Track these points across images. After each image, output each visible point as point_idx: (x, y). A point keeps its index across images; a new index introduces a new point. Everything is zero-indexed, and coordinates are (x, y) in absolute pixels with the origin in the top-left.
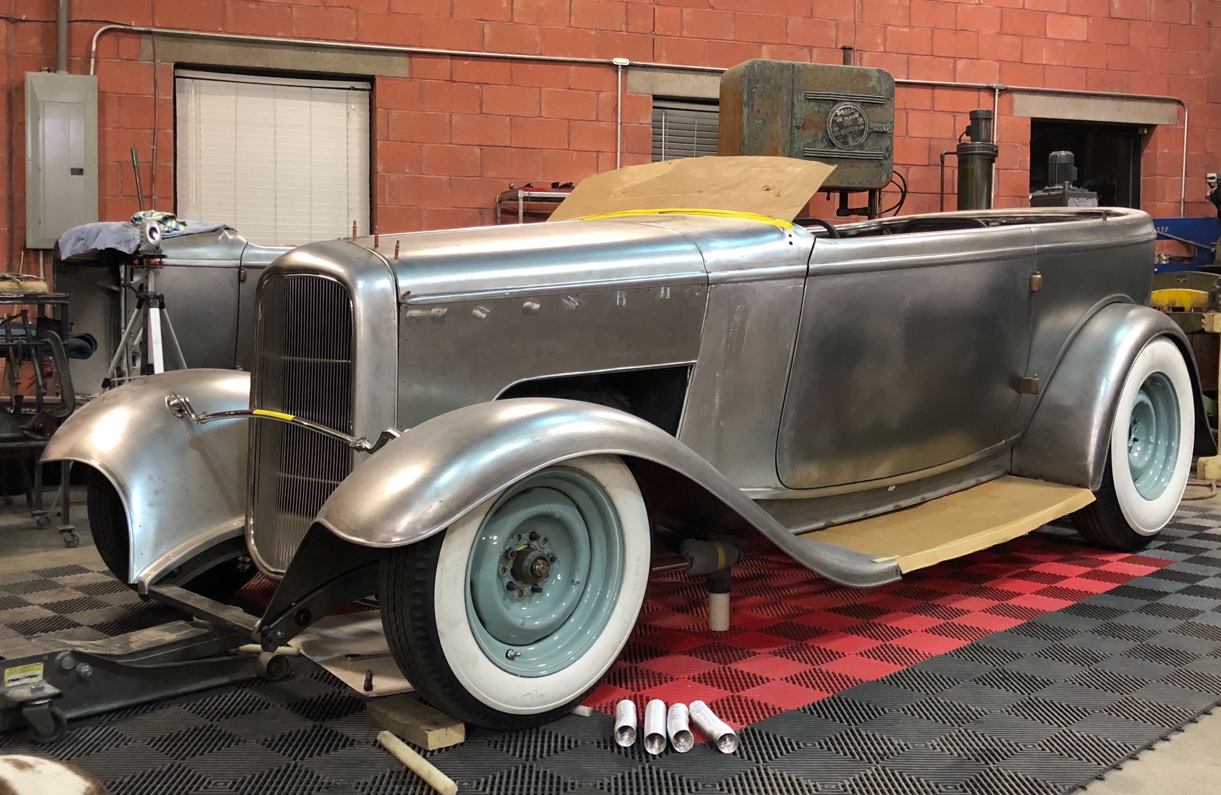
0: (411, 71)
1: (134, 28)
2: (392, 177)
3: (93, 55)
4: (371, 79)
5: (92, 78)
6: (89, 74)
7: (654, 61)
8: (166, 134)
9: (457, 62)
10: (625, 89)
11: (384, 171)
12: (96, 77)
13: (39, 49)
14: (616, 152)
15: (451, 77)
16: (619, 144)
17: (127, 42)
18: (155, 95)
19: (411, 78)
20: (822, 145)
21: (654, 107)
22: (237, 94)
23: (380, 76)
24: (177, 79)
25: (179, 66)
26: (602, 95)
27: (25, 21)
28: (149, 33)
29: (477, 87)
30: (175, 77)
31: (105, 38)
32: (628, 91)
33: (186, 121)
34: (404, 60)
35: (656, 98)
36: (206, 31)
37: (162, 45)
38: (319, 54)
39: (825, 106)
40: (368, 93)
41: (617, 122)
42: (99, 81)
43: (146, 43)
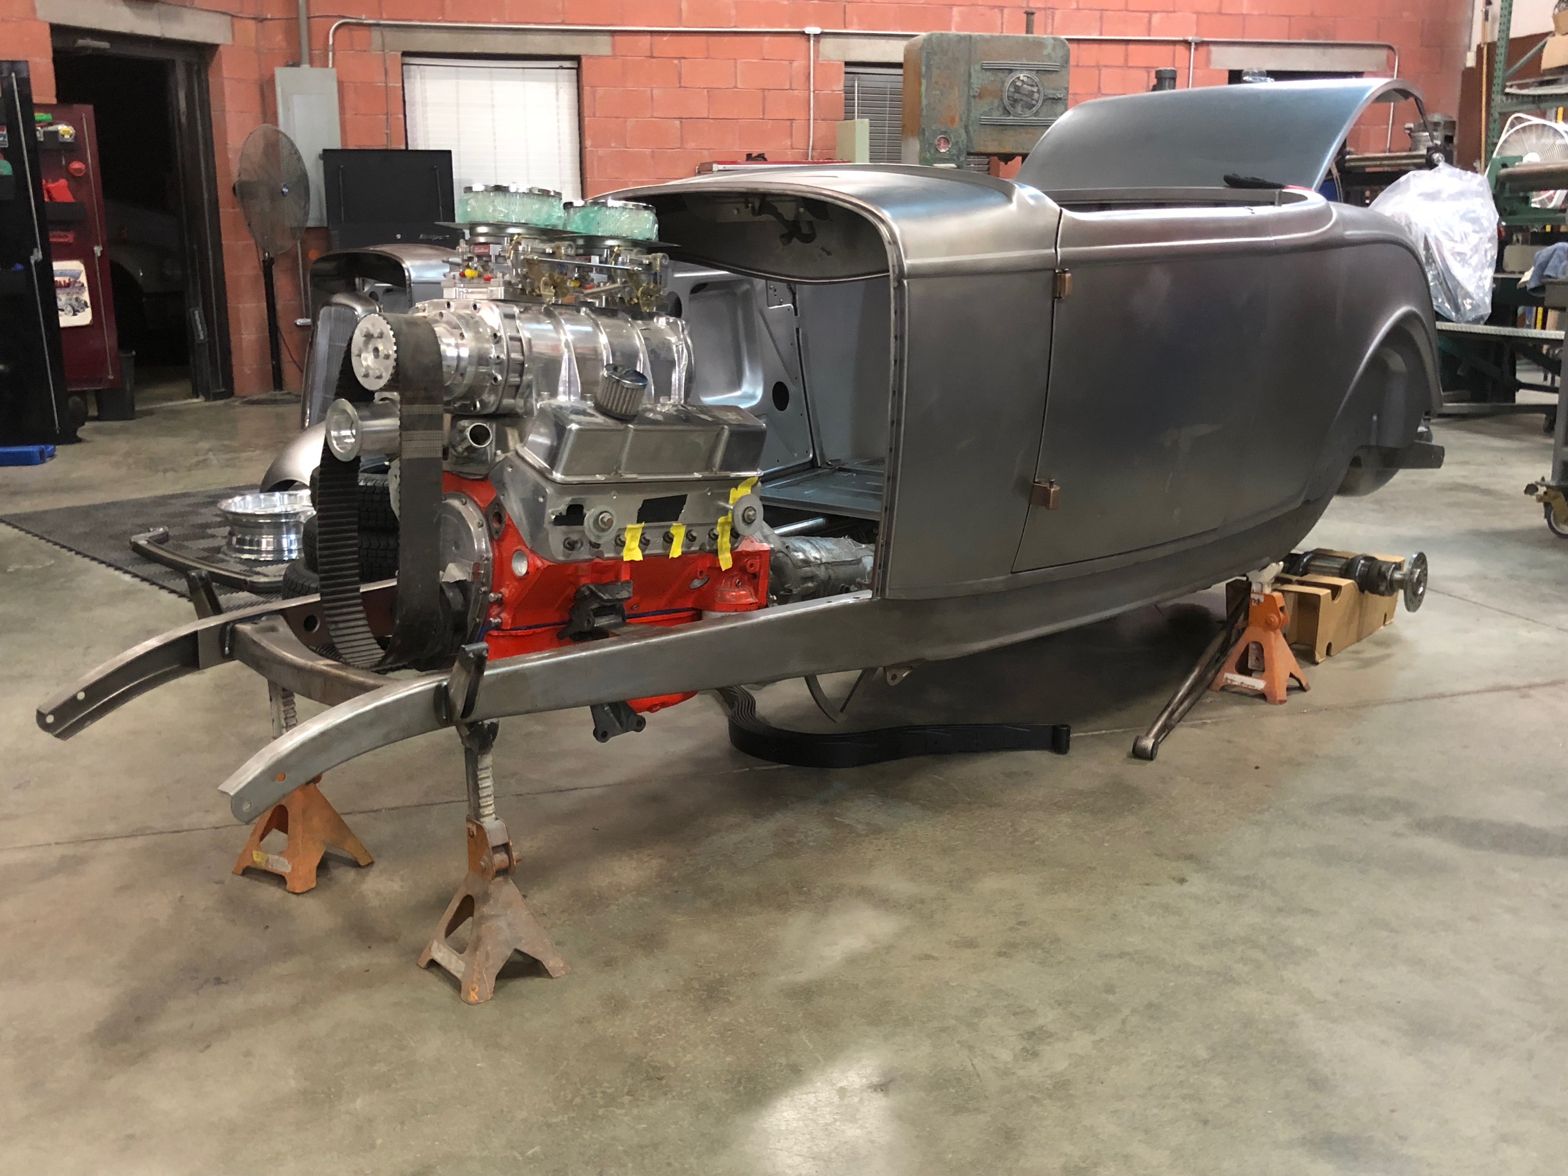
0: (614, 49)
1: (365, 22)
2: (600, 152)
3: (330, 48)
4: (577, 58)
5: (331, 73)
6: (327, 66)
7: (845, 28)
8: (398, 118)
9: (657, 38)
10: (818, 57)
11: (592, 146)
12: (334, 70)
13: (284, 44)
14: (809, 120)
15: (652, 53)
16: (812, 112)
17: (359, 33)
18: (386, 83)
19: (614, 56)
20: (998, 113)
21: (846, 73)
22: (457, 78)
23: (586, 56)
24: (405, 67)
25: (405, 54)
26: (795, 64)
27: (271, 19)
28: (378, 25)
29: (676, 62)
30: (403, 65)
31: (340, 31)
32: (820, 59)
33: (413, 104)
34: (607, 39)
35: (848, 64)
36: (428, 21)
37: (389, 35)
38: (530, 37)
39: (1001, 75)
40: (574, 71)
41: (809, 89)
42: (338, 73)
43: (376, 34)
